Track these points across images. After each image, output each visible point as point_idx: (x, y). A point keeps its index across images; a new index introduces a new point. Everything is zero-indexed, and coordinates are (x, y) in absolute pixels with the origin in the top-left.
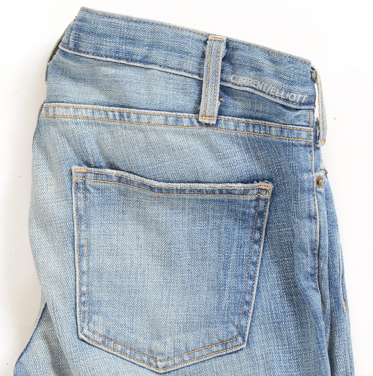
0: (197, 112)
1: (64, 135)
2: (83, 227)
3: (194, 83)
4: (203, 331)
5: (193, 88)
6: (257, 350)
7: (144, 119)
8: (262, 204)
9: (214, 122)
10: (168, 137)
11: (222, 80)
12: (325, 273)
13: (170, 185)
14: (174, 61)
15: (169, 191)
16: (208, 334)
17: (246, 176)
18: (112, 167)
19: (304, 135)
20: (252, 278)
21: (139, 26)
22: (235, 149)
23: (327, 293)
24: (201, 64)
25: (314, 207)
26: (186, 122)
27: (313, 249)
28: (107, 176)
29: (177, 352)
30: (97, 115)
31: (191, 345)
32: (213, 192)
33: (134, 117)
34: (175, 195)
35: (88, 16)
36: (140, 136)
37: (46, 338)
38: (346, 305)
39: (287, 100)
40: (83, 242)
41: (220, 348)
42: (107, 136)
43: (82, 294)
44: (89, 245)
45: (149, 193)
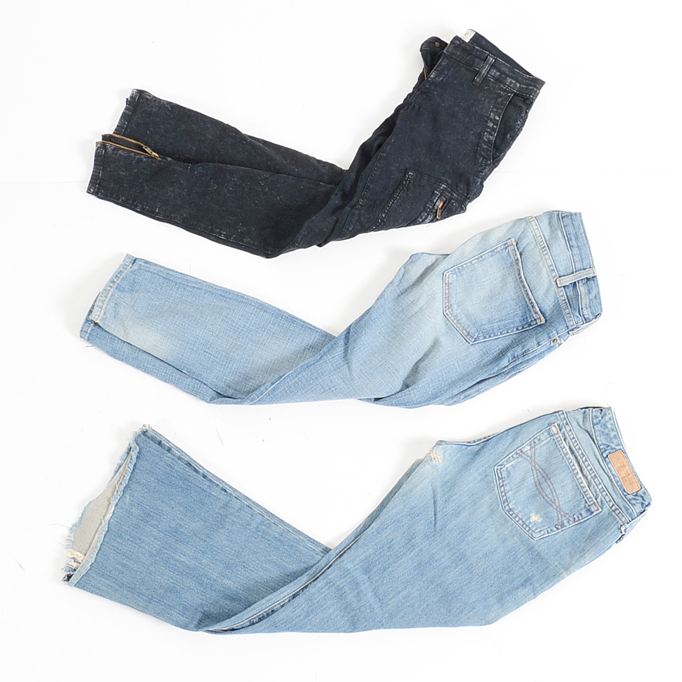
0: (560, 277)
1: (525, 229)
2: (490, 254)
3: (572, 271)
4: (470, 323)
5: (569, 272)
6: (472, 349)
7: (547, 257)
8: (535, 323)
9: (559, 286)
10: (544, 269)
11: (578, 281)
12: (518, 362)
13: (524, 280)
14: (577, 258)
15: (522, 281)
16: (469, 326)
17: (542, 310)
18: (521, 254)
19: (571, 323)
20: (501, 334)
21: (584, 237)
22: (553, 300)
23: (510, 367)
24: (581, 270)
25: (543, 343)
26: (554, 274)
27: (525, 352)
28: (516, 254)
29: (456, 317)
30: (539, 238)
31: (461, 321)
32: (530, 300)
33: (546, 252)
34: (521, 285)
35: (578, 216)
36: (539, 258)
37: (437, 260)
38: (509, 378)
39: (582, 309)
40: (484, 257)
41: (466, 334)
42: (533, 246)
43: (462, 266)
44: (483, 260)
45: (517, 274)
